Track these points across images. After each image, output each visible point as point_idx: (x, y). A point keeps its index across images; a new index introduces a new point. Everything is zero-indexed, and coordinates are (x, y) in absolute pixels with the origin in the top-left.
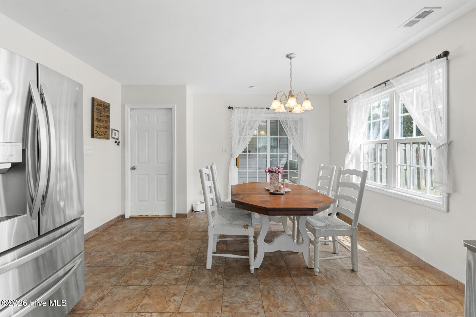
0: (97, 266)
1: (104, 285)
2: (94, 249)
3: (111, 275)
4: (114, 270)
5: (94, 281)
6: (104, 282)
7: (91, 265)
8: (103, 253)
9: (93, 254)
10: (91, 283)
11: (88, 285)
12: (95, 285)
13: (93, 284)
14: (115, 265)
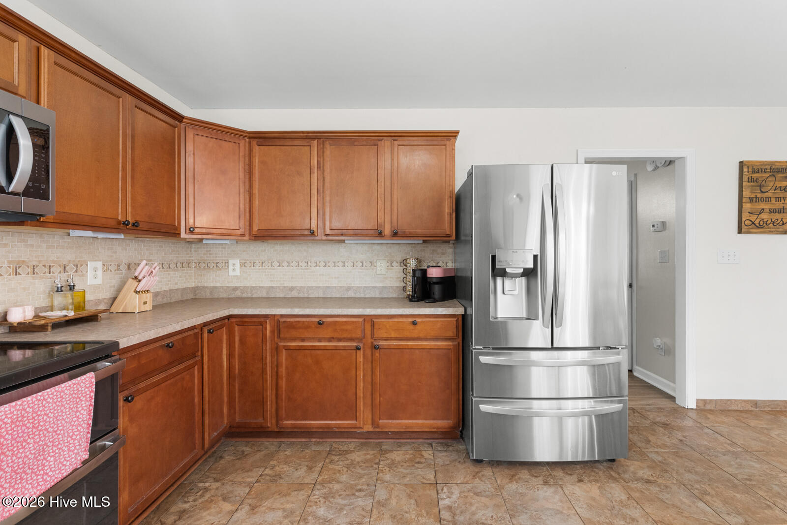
0: (691, 448)
1: (670, 473)
2: (719, 426)
3: (694, 470)
4: (709, 468)
5: (665, 460)
6: (675, 469)
7: (686, 441)
8: (723, 438)
9: (707, 431)
10: (660, 459)
11: (653, 458)
12: (661, 465)
13: (660, 462)
14: (719, 464)
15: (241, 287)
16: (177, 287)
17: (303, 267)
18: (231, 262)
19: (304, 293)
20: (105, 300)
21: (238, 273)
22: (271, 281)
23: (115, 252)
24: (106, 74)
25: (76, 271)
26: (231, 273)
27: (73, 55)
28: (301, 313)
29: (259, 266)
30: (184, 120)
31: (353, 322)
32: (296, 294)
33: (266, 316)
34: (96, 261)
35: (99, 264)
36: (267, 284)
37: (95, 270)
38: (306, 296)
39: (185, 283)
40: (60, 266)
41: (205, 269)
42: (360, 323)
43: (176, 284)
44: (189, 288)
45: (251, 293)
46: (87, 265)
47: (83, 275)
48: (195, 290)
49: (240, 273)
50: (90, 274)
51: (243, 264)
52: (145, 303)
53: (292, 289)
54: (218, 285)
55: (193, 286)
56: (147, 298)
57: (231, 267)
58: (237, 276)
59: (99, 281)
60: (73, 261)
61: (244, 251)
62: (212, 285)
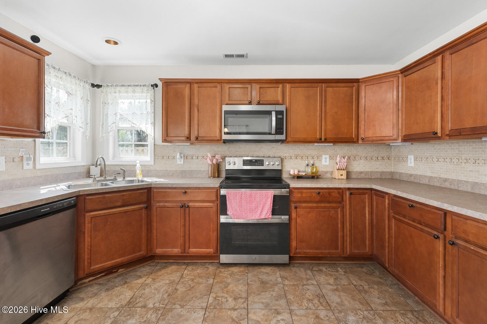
15: (414, 174)
16: (378, 170)
17: (455, 163)
18: (409, 157)
19: (454, 186)
20: (330, 172)
21: (412, 165)
22: (432, 172)
23: (336, 151)
24: (311, 81)
25: (318, 158)
26: (409, 165)
27: (298, 81)
28: (401, 195)
29: (425, 161)
30: (360, 81)
31: (434, 213)
32: (448, 185)
33: (387, 193)
34: (326, 155)
35: (328, 156)
36: (429, 174)
37: (326, 158)
38: (456, 188)
39: (384, 168)
40: (311, 156)
41: (398, 161)
42: (440, 215)
43: (378, 168)
44: (388, 172)
45: (419, 180)
46: (322, 156)
47: (321, 161)
48: (392, 173)
49: (414, 165)
50: (323, 160)
51: (415, 160)
52: (341, 175)
53: (446, 180)
54: (403, 172)
55: (392, 171)
56: (343, 173)
57: (409, 161)
58: (412, 167)
59: (327, 163)
60: (316, 155)
61: (416, 149)
62: (401, 171)
